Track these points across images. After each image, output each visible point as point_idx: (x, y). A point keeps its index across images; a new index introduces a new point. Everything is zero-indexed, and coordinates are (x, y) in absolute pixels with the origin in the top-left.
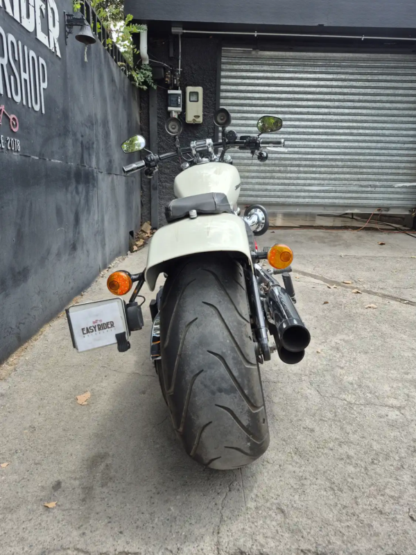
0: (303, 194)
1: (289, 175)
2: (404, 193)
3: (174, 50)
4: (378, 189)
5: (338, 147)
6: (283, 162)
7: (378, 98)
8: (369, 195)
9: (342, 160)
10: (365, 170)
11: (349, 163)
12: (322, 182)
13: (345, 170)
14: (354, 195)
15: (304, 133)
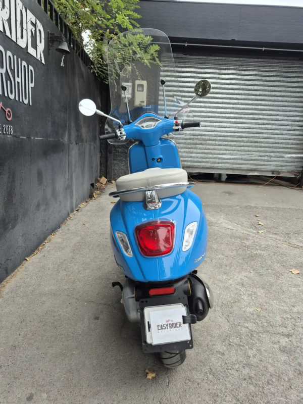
0: (217, 160)
1: (208, 147)
2: (292, 162)
4: (272, 159)
5: (244, 128)
6: (204, 137)
7: (273, 93)
8: (266, 163)
9: (246, 137)
10: (263, 145)
11: (251, 139)
12: (232, 152)
13: (248, 144)
14: (255, 162)
15: (219, 117)
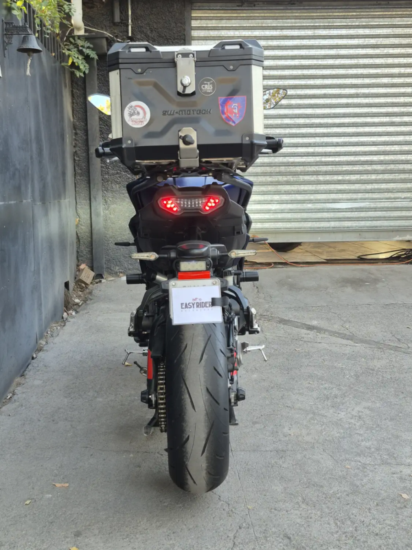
0: (325, 215)
1: (303, 188)
3: (121, 12)
5: (374, 144)
6: (292, 169)
9: (381, 163)
11: (392, 167)
12: (354, 196)
13: (386, 176)
15: (320, 126)
